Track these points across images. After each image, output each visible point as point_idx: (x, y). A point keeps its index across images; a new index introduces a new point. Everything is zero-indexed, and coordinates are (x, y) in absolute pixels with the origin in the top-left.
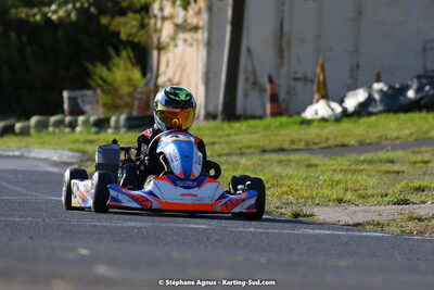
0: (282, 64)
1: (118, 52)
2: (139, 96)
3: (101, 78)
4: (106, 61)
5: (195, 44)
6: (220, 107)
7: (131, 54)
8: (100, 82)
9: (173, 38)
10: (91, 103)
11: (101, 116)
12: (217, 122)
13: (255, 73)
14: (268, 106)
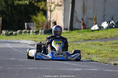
0: (84, 15)
1: (39, 12)
2: (45, 24)
4: (36, 15)
5: (60, 10)
6: (69, 27)
7: (42, 13)
8: (34, 20)
9: (54, 8)
10: (32, 26)
11: (37, 30)
12: (68, 31)
13: (77, 17)
14: (82, 27)
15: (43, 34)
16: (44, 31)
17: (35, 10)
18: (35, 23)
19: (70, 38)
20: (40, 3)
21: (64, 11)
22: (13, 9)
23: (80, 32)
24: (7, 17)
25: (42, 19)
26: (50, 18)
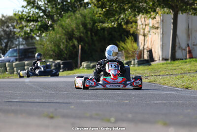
0: (189, 40)
1: (128, 37)
2: (137, 53)
3: (123, 47)
4: (124, 41)
5: (157, 34)
6: (170, 56)
7: (133, 38)
8: (122, 48)
9: (149, 32)
10: (121, 56)
11: (128, 61)
12: (169, 61)
13: (179, 43)
14: (188, 55)
15: (136, 65)
16: (138, 61)
17: (123, 35)
18: (123, 52)
19: (175, 69)
20: (130, 25)
21: (161, 36)
22: (93, 34)
23: (186, 62)
24: (86, 45)
25: (133, 46)
26: (144, 45)
